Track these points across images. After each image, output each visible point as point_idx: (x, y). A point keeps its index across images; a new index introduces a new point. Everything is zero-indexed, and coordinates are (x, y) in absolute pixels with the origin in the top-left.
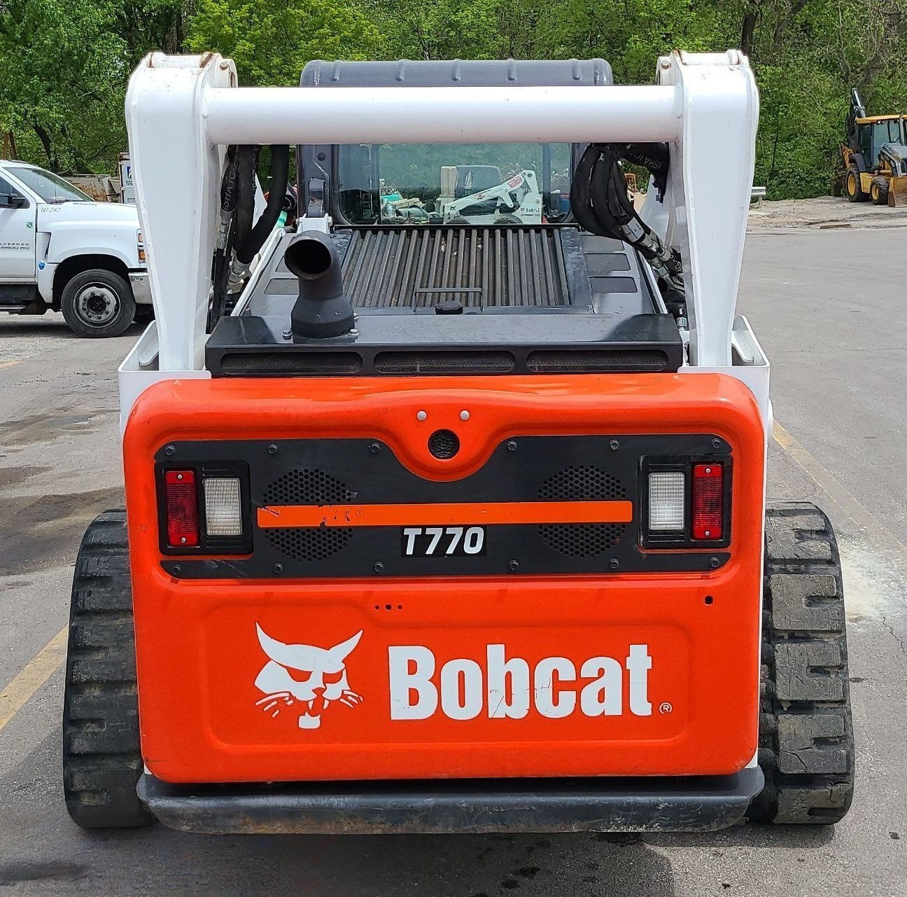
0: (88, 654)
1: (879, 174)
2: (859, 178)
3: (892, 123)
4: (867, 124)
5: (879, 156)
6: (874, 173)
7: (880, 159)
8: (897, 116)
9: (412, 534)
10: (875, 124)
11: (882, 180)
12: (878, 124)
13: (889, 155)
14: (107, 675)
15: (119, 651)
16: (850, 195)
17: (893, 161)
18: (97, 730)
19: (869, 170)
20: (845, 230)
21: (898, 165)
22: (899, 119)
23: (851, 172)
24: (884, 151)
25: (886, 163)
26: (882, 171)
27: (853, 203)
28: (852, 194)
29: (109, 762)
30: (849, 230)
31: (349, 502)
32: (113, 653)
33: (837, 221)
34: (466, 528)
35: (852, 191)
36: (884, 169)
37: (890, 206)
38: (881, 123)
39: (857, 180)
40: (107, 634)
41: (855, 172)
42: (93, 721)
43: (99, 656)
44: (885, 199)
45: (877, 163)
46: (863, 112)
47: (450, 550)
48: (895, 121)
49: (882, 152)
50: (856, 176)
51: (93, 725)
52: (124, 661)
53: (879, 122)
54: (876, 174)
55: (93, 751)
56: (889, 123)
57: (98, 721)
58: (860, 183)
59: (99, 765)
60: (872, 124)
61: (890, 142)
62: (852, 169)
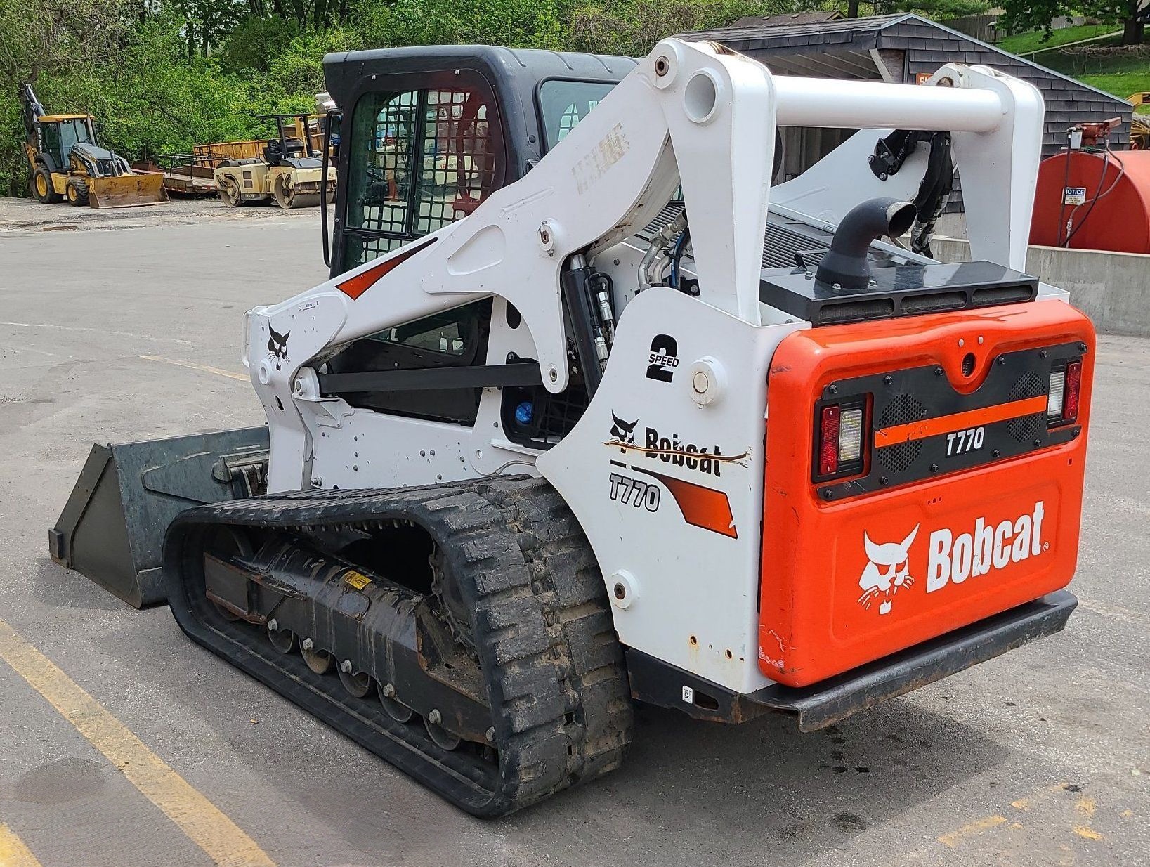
0: (500, 635)
1: (72, 174)
2: (51, 179)
3: (78, 123)
4: (53, 123)
5: (69, 156)
6: (66, 173)
7: (70, 159)
8: (85, 116)
9: (951, 438)
10: (61, 123)
11: (78, 180)
12: (64, 123)
13: (82, 156)
14: (525, 650)
15: (527, 625)
16: (40, 196)
17: (88, 162)
18: (529, 705)
19: (61, 170)
20: (71, 232)
21: (94, 165)
22: (86, 119)
23: (39, 172)
24: (75, 151)
25: (78, 163)
26: (75, 172)
27: (45, 205)
28: (43, 194)
29: (540, 733)
30: (76, 232)
31: (923, 418)
32: (523, 629)
33: (51, 222)
34: (976, 428)
35: (42, 191)
36: (76, 170)
37: (92, 208)
38: (68, 122)
39: (48, 181)
40: (513, 611)
41: (44, 172)
42: (521, 698)
43: (510, 634)
44: (84, 200)
45: (67, 163)
46: (41, 110)
47: (968, 449)
48: (82, 120)
49: (73, 152)
50: (46, 176)
51: (522, 702)
52: (534, 633)
53: (66, 121)
54: (69, 175)
55: (531, 725)
56: (74, 122)
57: (527, 697)
58: (52, 184)
59: (534, 739)
60: (58, 122)
61: (79, 142)
62: (40, 169)
